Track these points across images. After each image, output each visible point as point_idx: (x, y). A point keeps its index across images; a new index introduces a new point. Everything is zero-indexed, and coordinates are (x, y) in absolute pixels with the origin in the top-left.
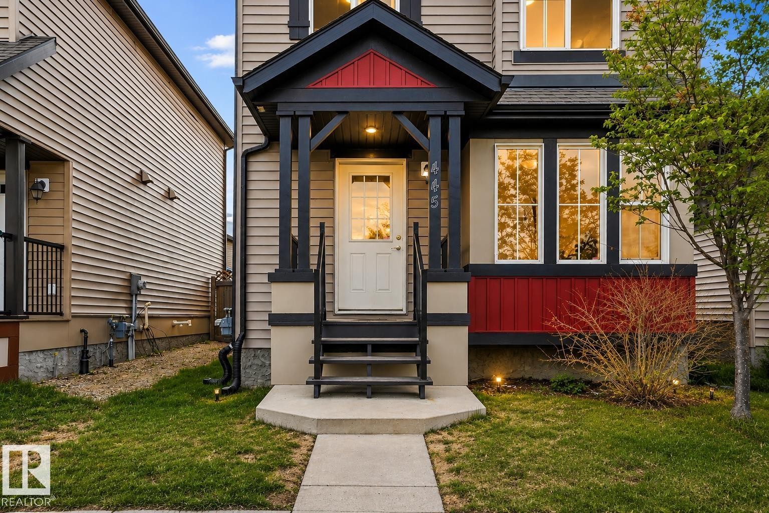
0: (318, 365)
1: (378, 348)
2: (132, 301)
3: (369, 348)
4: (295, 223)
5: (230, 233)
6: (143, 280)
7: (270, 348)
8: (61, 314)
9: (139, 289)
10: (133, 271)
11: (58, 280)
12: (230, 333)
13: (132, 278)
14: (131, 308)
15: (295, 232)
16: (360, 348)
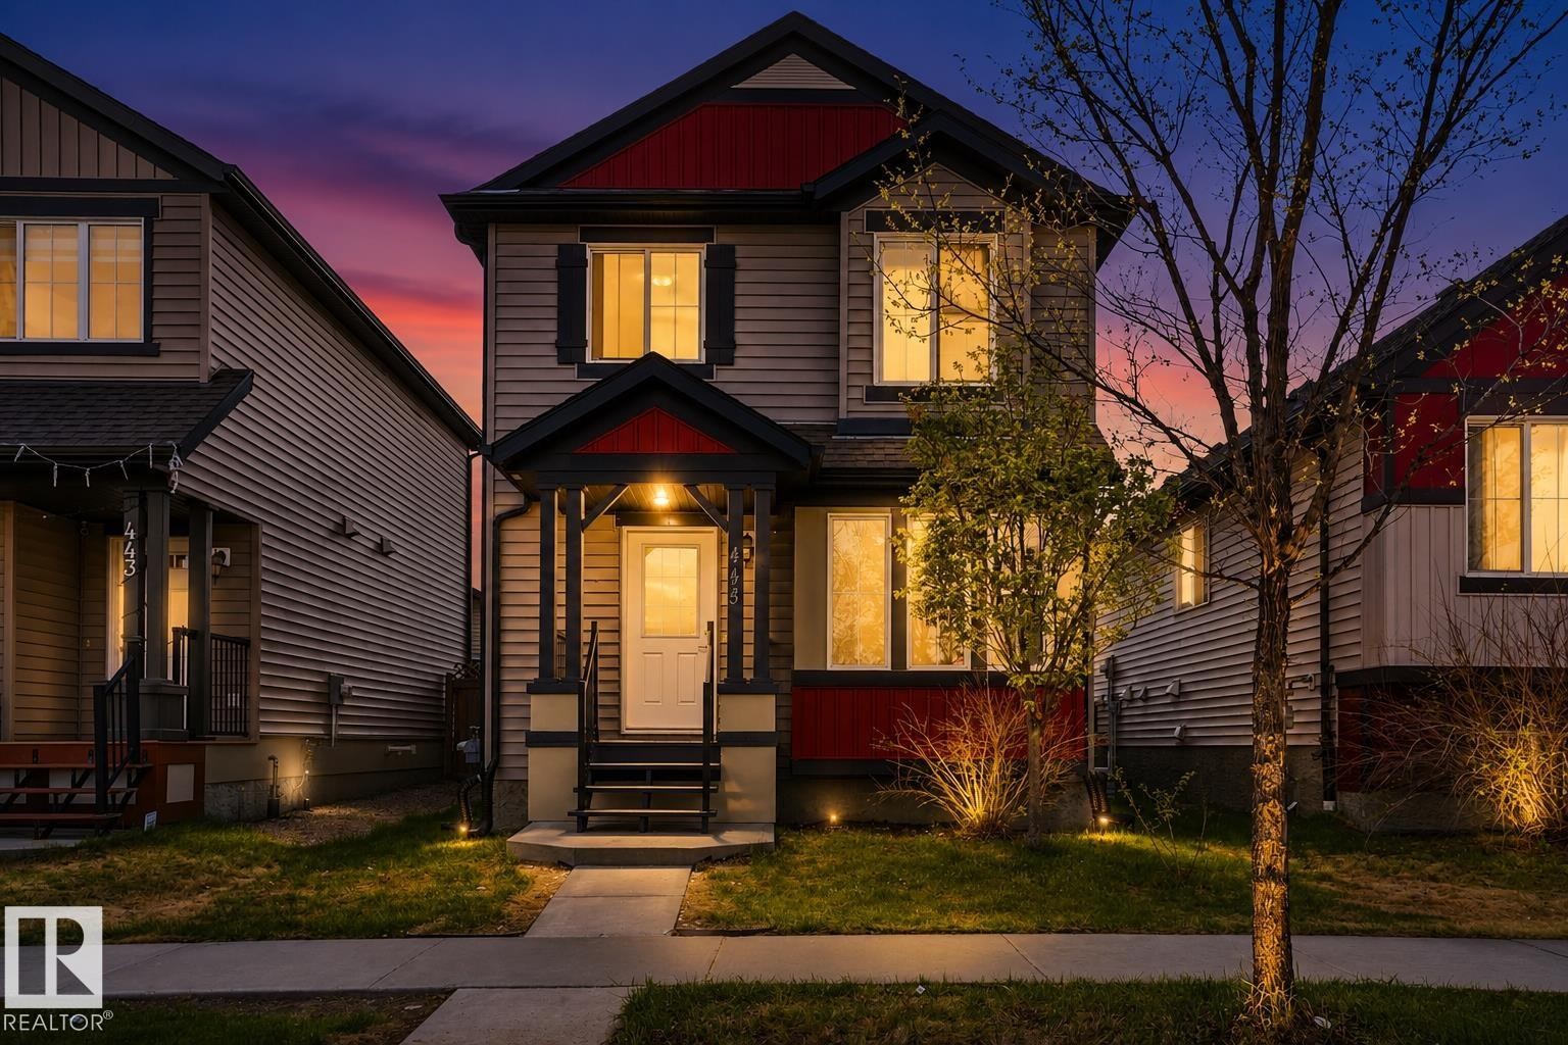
0: (584, 795)
1: (660, 775)
2: (331, 715)
3: (649, 774)
4: (560, 612)
5: (476, 584)
6: (348, 684)
7: (527, 781)
8: (246, 734)
9: (342, 697)
10: (334, 671)
11: (243, 687)
12: (479, 761)
13: (333, 682)
14: (327, 727)
15: (560, 625)
16: (637, 775)
